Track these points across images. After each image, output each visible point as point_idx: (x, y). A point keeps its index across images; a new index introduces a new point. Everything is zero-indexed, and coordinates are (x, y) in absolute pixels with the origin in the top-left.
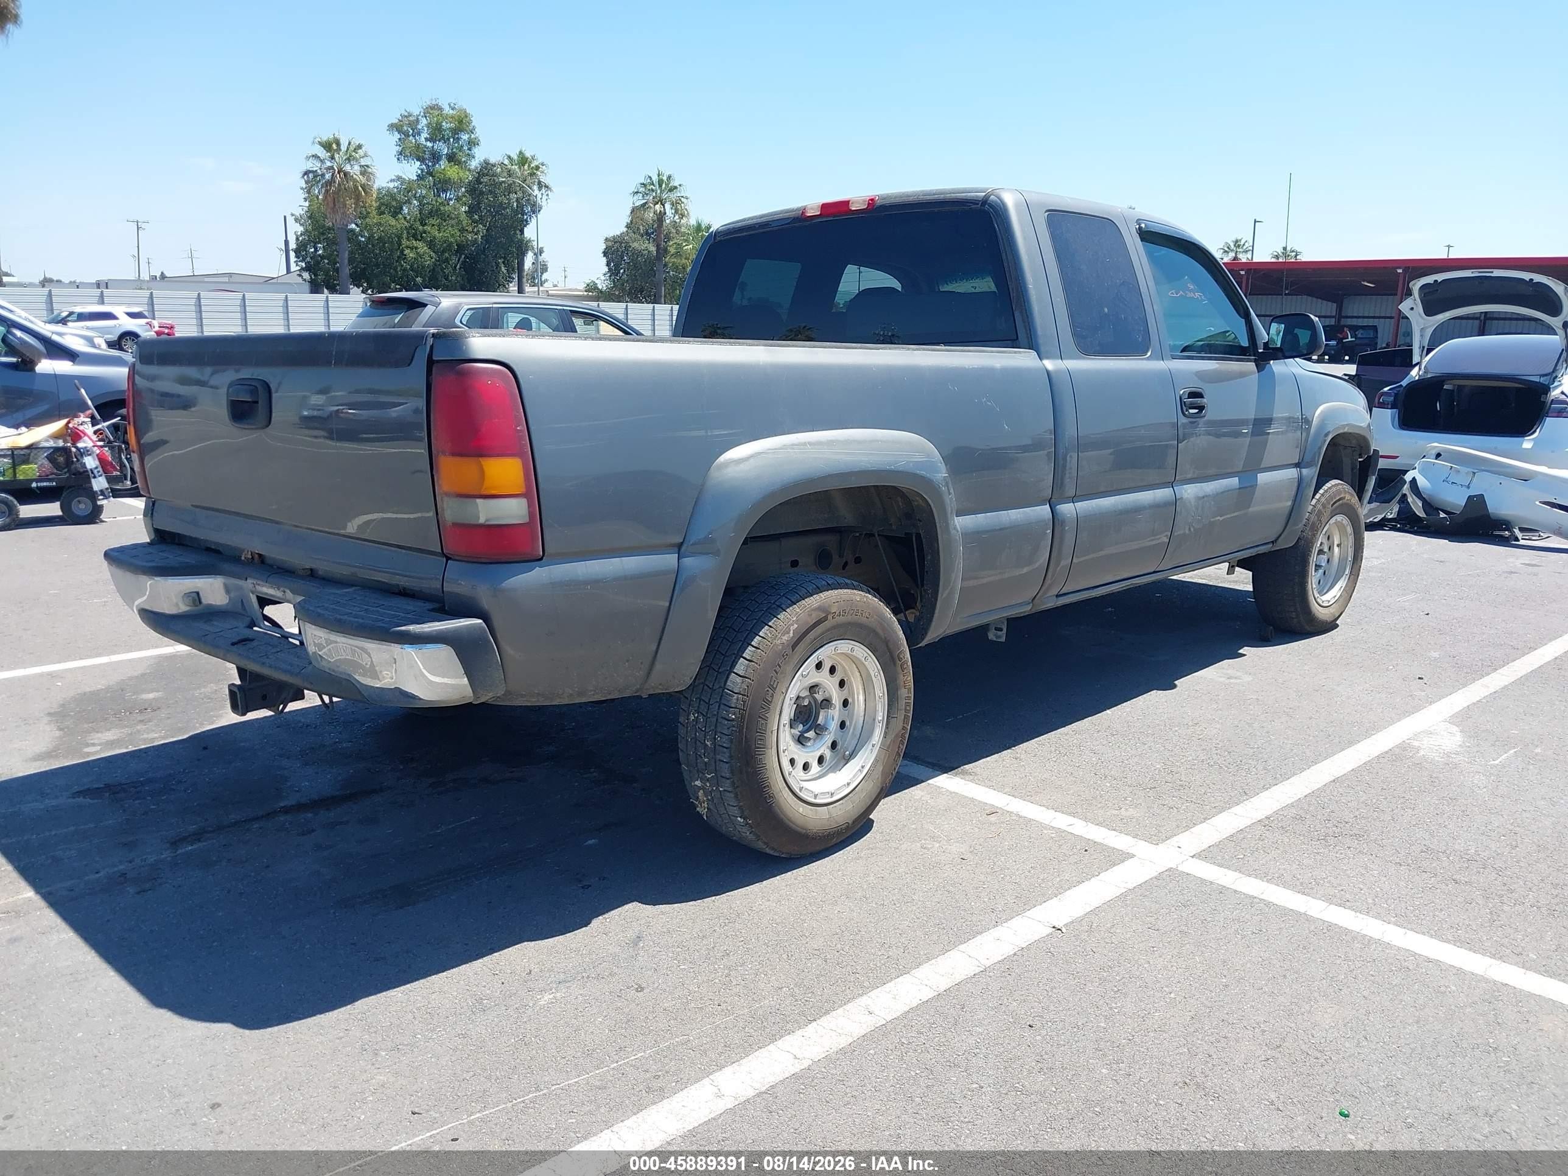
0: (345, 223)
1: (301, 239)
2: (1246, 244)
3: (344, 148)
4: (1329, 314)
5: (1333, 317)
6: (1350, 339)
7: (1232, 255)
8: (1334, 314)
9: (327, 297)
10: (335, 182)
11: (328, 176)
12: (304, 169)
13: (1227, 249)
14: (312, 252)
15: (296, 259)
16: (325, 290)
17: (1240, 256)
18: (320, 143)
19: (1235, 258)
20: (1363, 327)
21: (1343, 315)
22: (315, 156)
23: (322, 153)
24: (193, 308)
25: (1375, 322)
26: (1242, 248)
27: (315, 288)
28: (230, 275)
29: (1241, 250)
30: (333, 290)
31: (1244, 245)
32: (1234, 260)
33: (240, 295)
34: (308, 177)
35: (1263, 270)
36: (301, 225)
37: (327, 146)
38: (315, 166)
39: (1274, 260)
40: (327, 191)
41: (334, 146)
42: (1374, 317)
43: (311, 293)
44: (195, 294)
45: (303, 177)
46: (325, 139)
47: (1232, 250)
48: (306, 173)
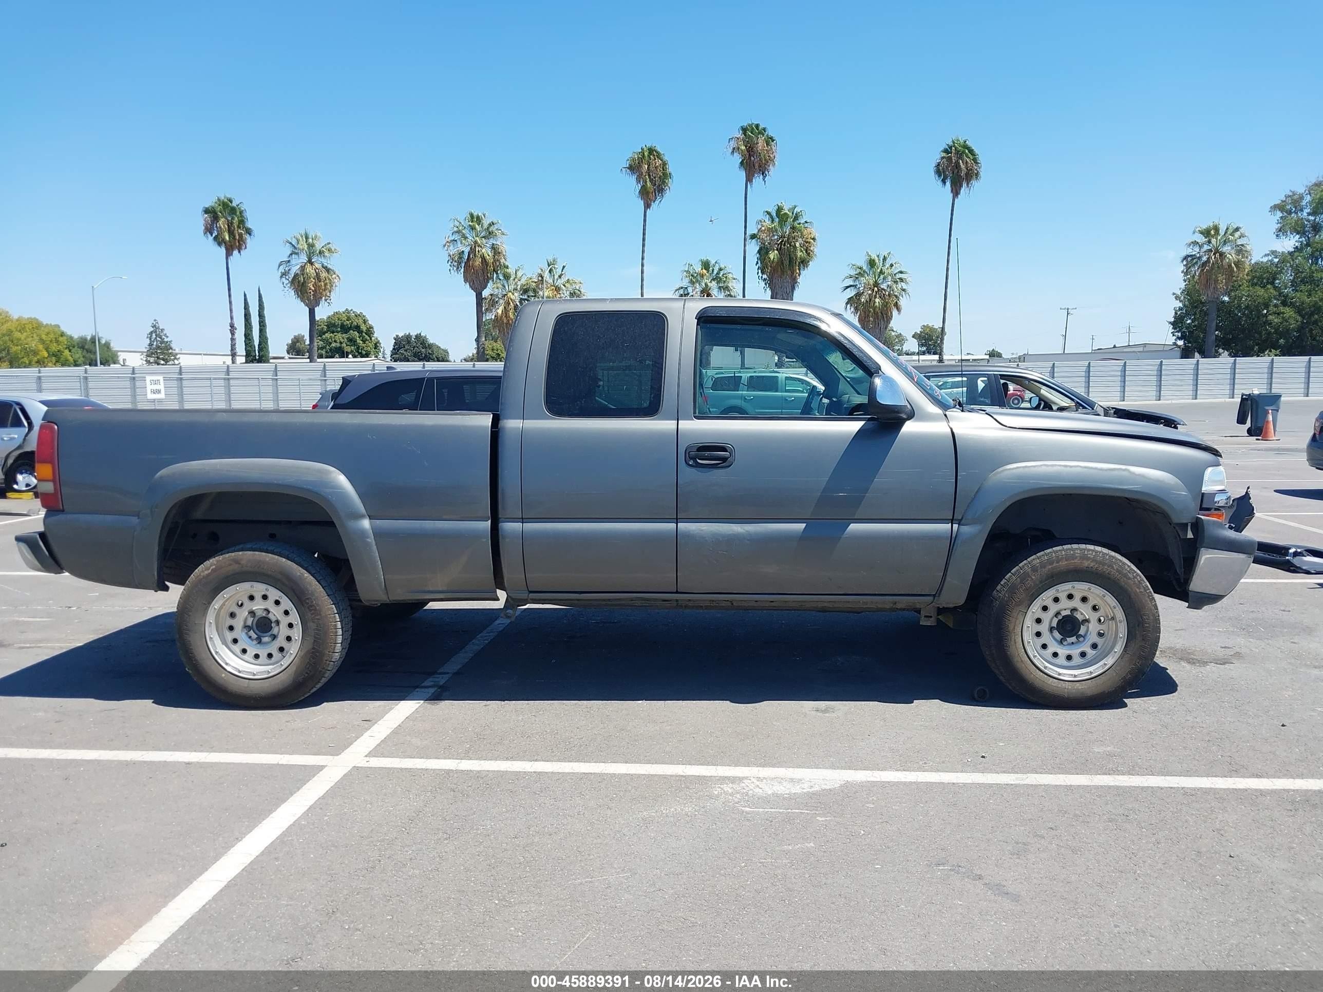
0: (1216, 296)
1: (1179, 313)
3: (1222, 232)
9: (1198, 361)
10: (1209, 262)
11: (1205, 259)
12: (1184, 254)
14: (1189, 324)
15: (1173, 330)
16: (1197, 354)
18: (1201, 233)
22: (1195, 243)
23: (1201, 239)
24: (1083, 374)
27: (1186, 353)
28: (1145, 345)
30: (1204, 355)
33: (1121, 363)
34: (1187, 261)
36: (1180, 301)
37: (1206, 233)
38: (1195, 251)
40: (1203, 270)
41: (1212, 232)
43: (1182, 358)
44: (1086, 363)
45: (1182, 261)
46: (1204, 227)
48: (1185, 258)
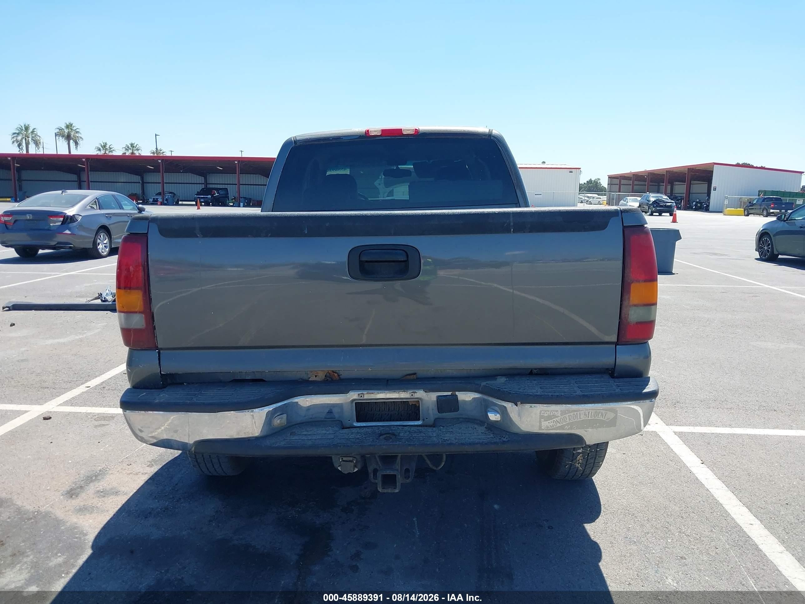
2: (137, 146)
4: (201, 182)
5: (203, 184)
6: (217, 195)
7: (130, 151)
8: (203, 182)
13: (127, 148)
17: (135, 152)
19: (132, 153)
20: (221, 189)
21: (208, 182)
25: (226, 186)
26: (136, 147)
29: (135, 149)
31: (136, 146)
32: (132, 154)
35: (170, 160)
39: (152, 155)
42: (225, 184)
47: (130, 149)
